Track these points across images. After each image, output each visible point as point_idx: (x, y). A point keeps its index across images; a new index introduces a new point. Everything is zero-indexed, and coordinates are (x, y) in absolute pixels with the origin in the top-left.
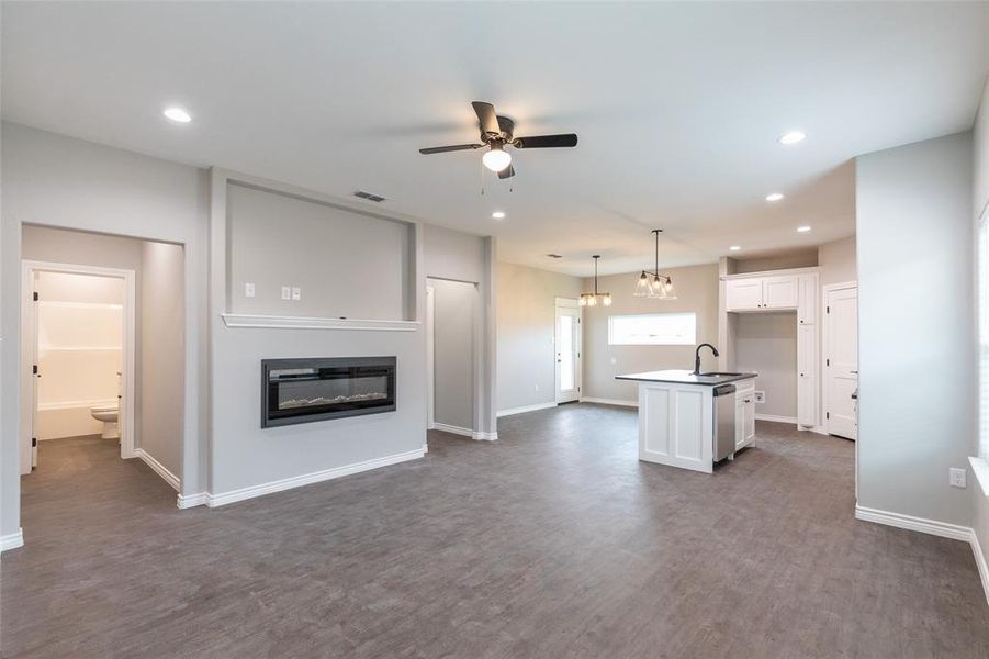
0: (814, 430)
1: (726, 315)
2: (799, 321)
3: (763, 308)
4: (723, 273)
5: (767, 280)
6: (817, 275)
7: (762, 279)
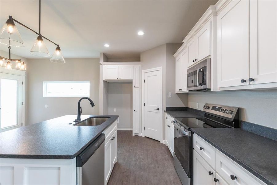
0: (139, 135)
1: (103, 82)
2: (133, 87)
3: (119, 79)
4: (102, 61)
5: (121, 66)
6: (140, 65)
7: (119, 66)
